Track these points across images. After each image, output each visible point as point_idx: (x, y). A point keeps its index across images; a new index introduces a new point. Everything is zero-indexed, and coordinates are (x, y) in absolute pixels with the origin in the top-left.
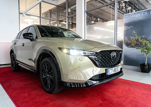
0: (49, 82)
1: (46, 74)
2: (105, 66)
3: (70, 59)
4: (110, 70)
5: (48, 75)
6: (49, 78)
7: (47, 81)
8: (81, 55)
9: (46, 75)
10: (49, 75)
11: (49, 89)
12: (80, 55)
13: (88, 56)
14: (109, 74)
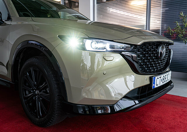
0: (39, 104)
1: (33, 90)
2: (148, 72)
3: (83, 60)
4: (158, 78)
5: (37, 92)
6: (39, 98)
7: (34, 102)
8: (107, 51)
9: (33, 92)
10: (40, 91)
11: (40, 117)
12: (105, 50)
13: (120, 52)
14: (156, 86)
